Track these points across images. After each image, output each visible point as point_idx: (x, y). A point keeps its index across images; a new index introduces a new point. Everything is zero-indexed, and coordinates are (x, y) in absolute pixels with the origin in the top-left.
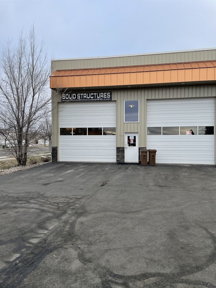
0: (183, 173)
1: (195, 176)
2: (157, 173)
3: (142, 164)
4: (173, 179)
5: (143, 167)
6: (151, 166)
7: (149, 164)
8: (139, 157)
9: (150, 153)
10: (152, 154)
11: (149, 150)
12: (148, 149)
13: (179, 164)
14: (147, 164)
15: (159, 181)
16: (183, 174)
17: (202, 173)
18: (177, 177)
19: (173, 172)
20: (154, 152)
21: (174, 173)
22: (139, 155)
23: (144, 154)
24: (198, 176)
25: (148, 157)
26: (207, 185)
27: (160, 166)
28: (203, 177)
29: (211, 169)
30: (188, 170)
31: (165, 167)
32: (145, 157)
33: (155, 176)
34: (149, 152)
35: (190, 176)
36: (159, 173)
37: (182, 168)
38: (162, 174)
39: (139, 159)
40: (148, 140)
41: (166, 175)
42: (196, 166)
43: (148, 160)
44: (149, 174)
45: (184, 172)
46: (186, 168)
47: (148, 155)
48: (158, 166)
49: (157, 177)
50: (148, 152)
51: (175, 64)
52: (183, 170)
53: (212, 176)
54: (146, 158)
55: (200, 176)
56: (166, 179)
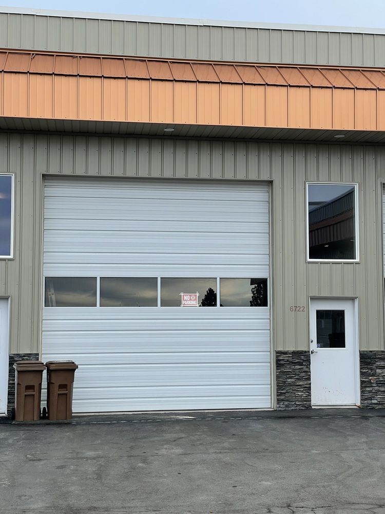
0: (165, 446)
1: (204, 456)
2: (69, 456)
3: (21, 419)
4: (126, 477)
5: (22, 434)
6: (53, 424)
7: (48, 418)
8: (11, 394)
9: (53, 375)
10: (58, 380)
11: (48, 365)
12: (44, 359)
13: (156, 413)
14: (41, 418)
15: (72, 488)
16: (164, 452)
17: (226, 445)
18: (140, 465)
19: (131, 444)
20: (69, 369)
21: (132, 448)
22: (11, 386)
23: (30, 380)
24: (214, 456)
25: (44, 392)
26: (239, 488)
27: (88, 424)
28: (228, 458)
29: (257, 426)
30: (183, 435)
31: (105, 428)
32: (30, 392)
33: (58, 468)
34: (50, 372)
35: (186, 460)
36: (77, 453)
37: (165, 428)
38: (87, 458)
39: (10, 401)
40: (45, 325)
41: (102, 462)
42: (213, 418)
43: (44, 404)
44: (36, 463)
45: (167, 442)
46: (177, 428)
47: (44, 384)
48: (78, 424)
49: (68, 471)
50: (45, 372)
51: (142, 60)
52: (168, 436)
53: (258, 452)
54: (36, 397)
55: (220, 455)
56: (99, 476)
